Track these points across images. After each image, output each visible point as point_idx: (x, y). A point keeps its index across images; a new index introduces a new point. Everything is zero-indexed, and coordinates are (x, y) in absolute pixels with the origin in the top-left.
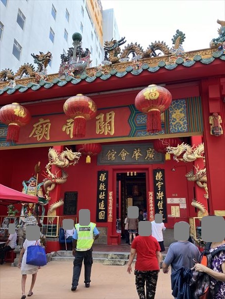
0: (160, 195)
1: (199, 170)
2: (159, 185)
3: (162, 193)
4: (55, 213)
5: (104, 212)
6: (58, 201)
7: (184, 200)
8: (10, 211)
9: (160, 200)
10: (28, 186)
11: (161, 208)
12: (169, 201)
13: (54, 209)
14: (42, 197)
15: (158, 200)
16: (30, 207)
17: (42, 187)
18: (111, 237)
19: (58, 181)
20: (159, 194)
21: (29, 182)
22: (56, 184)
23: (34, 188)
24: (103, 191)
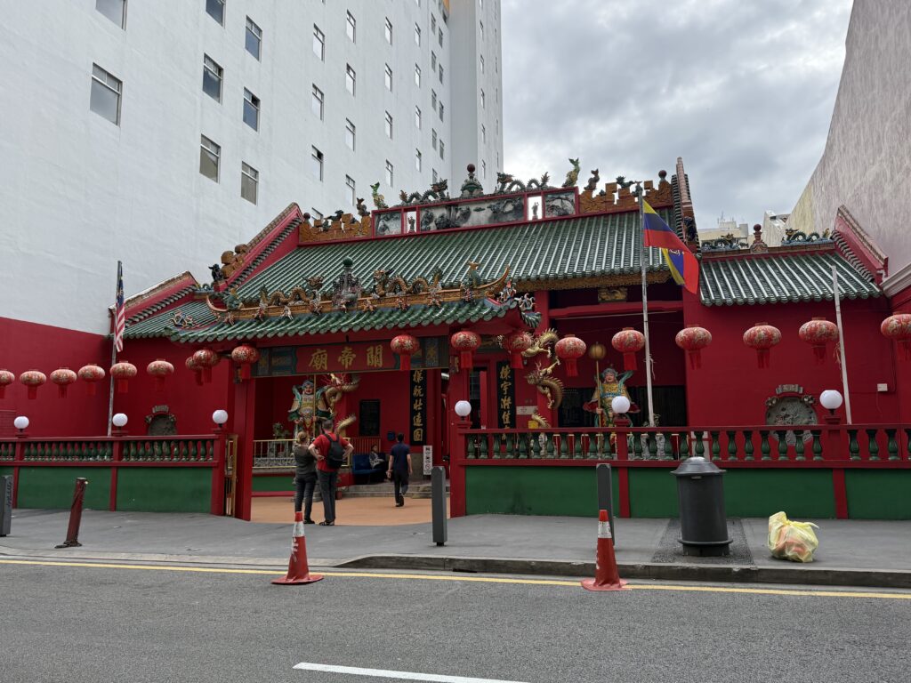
0: (506, 402)
1: (541, 368)
2: (505, 386)
3: (509, 399)
4: (344, 433)
5: (422, 430)
6: (347, 416)
8: (277, 433)
9: (506, 410)
10: (301, 393)
11: (508, 422)
12: (520, 410)
13: (343, 428)
14: (324, 410)
15: (503, 410)
16: (308, 426)
17: (323, 394)
19: (346, 387)
20: (504, 401)
21: (302, 387)
22: (344, 393)
23: (312, 397)
24: (418, 398)
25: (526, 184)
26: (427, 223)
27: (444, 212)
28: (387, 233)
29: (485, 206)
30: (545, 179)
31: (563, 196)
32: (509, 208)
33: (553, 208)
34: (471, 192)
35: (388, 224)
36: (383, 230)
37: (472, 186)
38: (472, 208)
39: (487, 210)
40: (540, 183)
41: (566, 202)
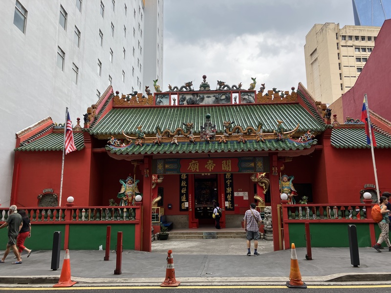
2: (228, 182)
3: (231, 188)
6: (157, 197)
7: (247, 193)
9: (229, 194)
10: (126, 183)
11: (230, 200)
12: (236, 194)
13: (156, 202)
14: (138, 192)
16: (130, 201)
18: (192, 222)
20: (228, 189)
21: (126, 180)
23: (132, 185)
24: (184, 187)
25: (231, 87)
26: (182, 101)
27: (191, 96)
28: (161, 104)
29: (212, 95)
30: (240, 86)
31: (249, 94)
32: (224, 97)
33: (244, 99)
34: (205, 88)
35: (162, 100)
36: (160, 103)
37: (205, 86)
38: (205, 96)
39: (212, 97)
40: (238, 87)
41: (250, 97)
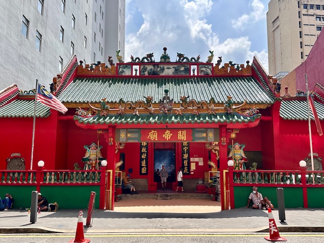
2: (185, 149)
3: (187, 155)
4: (119, 169)
5: (146, 168)
6: (119, 161)
7: (202, 159)
9: (186, 159)
10: (90, 149)
11: (186, 165)
12: (192, 159)
13: (118, 167)
14: (102, 157)
15: (185, 159)
16: (94, 165)
18: (151, 185)
20: (185, 155)
21: (90, 146)
24: (144, 153)
26: (144, 72)
27: (152, 67)
29: (171, 67)
30: (199, 58)
31: (206, 67)
32: (182, 69)
33: (202, 71)
34: (165, 60)
35: (124, 70)
36: (122, 72)
37: (165, 57)
38: (166, 67)
39: (172, 69)
40: (196, 59)
41: (208, 69)
